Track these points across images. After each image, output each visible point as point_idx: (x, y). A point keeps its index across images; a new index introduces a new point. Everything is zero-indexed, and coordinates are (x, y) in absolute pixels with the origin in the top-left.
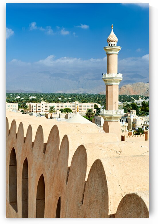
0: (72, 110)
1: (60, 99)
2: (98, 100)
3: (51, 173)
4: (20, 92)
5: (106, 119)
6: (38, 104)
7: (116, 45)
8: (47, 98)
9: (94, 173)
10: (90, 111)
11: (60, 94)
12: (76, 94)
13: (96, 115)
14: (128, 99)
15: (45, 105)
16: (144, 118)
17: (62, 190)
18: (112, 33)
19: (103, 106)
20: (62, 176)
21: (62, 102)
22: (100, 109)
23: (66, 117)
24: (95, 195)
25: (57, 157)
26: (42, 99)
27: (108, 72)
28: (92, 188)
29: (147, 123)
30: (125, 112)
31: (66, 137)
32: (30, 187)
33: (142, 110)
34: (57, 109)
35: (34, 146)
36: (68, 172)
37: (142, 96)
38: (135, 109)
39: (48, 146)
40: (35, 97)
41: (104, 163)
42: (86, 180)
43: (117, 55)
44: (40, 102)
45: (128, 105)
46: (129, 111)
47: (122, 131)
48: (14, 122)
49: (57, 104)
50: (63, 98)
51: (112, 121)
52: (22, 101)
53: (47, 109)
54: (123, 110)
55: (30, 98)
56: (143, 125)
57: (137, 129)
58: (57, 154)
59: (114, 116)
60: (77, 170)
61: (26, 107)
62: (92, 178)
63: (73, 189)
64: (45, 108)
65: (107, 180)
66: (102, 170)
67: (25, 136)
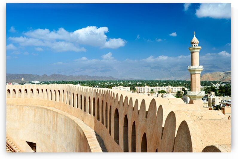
0: (166, 92)
1: (158, 84)
2: (185, 85)
3: (151, 132)
4: (131, 80)
5: (192, 98)
6: (143, 88)
7: (197, 46)
8: (149, 84)
9: (181, 131)
10: (179, 92)
11: (158, 81)
12: (169, 81)
13: (184, 95)
14: (208, 84)
15: (147, 88)
16: (221, 98)
17: (158, 143)
18: (195, 37)
19: (189, 89)
20: (158, 133)
21: (159, 86)
22: (186, 91)
23: (162, 96)
24: (182, 147)
25: (155, 120)
26: (145, 84)
27: (192, 65)
28: (180, 141)
29: (223, 102)
30: (206, 93)
31: (161, 106)
32: (137, 141)
33: (219, 92)
34: (156, 91)
35: (139, 113)
36: (163, 131)
37: (219, 82)
38: (213, 91)
39: (148, 113)
40: (141, 83)
41: (189, 124)
42: (175, 136)
43: (198, 53)
44: (144, 86)
45: (208, 88)
46: (209, 93)
47: (204, 107)
48: (126, 97)
49: (156, 87)
50: (160, 84)
51: (196, 100)
52: (132, 85)
53: (149, 91)
54: (204, 92)
55: (138, 83)
56: (221, 103)
57: (216, 106)
58: (155, 118)
59: (197, 96)
60: (169, 129)
61: (135, 89)
62: (179, 134)
63: (166, 143)
64: (147, 90)
65: (191, 136)
66: (187, 128)
67: (133, 106)
